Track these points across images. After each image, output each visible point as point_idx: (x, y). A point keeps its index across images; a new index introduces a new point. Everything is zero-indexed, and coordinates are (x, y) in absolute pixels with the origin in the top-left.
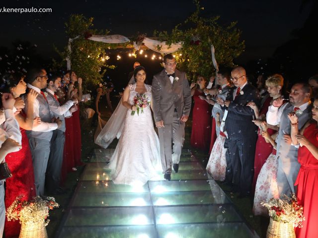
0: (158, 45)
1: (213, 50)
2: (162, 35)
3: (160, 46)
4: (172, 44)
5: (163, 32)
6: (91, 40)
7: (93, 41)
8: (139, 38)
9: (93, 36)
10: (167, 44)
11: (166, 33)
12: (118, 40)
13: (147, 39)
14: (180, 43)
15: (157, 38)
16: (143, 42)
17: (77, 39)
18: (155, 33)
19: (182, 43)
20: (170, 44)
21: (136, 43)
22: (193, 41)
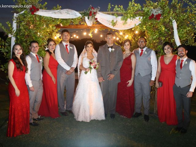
0: (113, 21)
2: (117, 9)
3: (115, 21)
4: (129, 20)
5: (118, 6)
6: (38, 15)
7: (40, 16)
8: (91, 12)
9: (40, 10)
10: (123, 19)
11: (122, 7)
12: (68, 15)
13: (100, 13)
14: (137, 18)
15: (111, 12)
16: (96, 17)
17: (22, 14)
18: (109, 7)
19: (140, 18)
20: (126, 20)
21: (88, 18)
22: (153, 15)
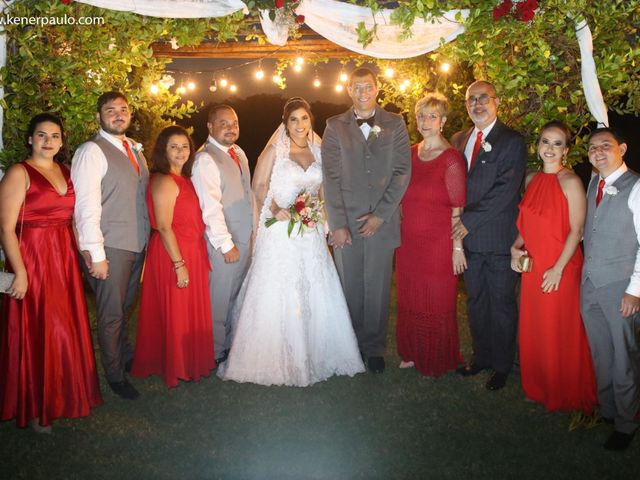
0: (362, 25)
1: (585, 40)
3: (369, 28)
4: (418, 21)
6: (87, 6)
7: (95, 7)
10: (397, 20)
12: (198, 5)
14: (451, 14)
16: (299, 12)
19: (458, 16)
20: (409, 22)
21: (272, 16)
22: (507, 3)
